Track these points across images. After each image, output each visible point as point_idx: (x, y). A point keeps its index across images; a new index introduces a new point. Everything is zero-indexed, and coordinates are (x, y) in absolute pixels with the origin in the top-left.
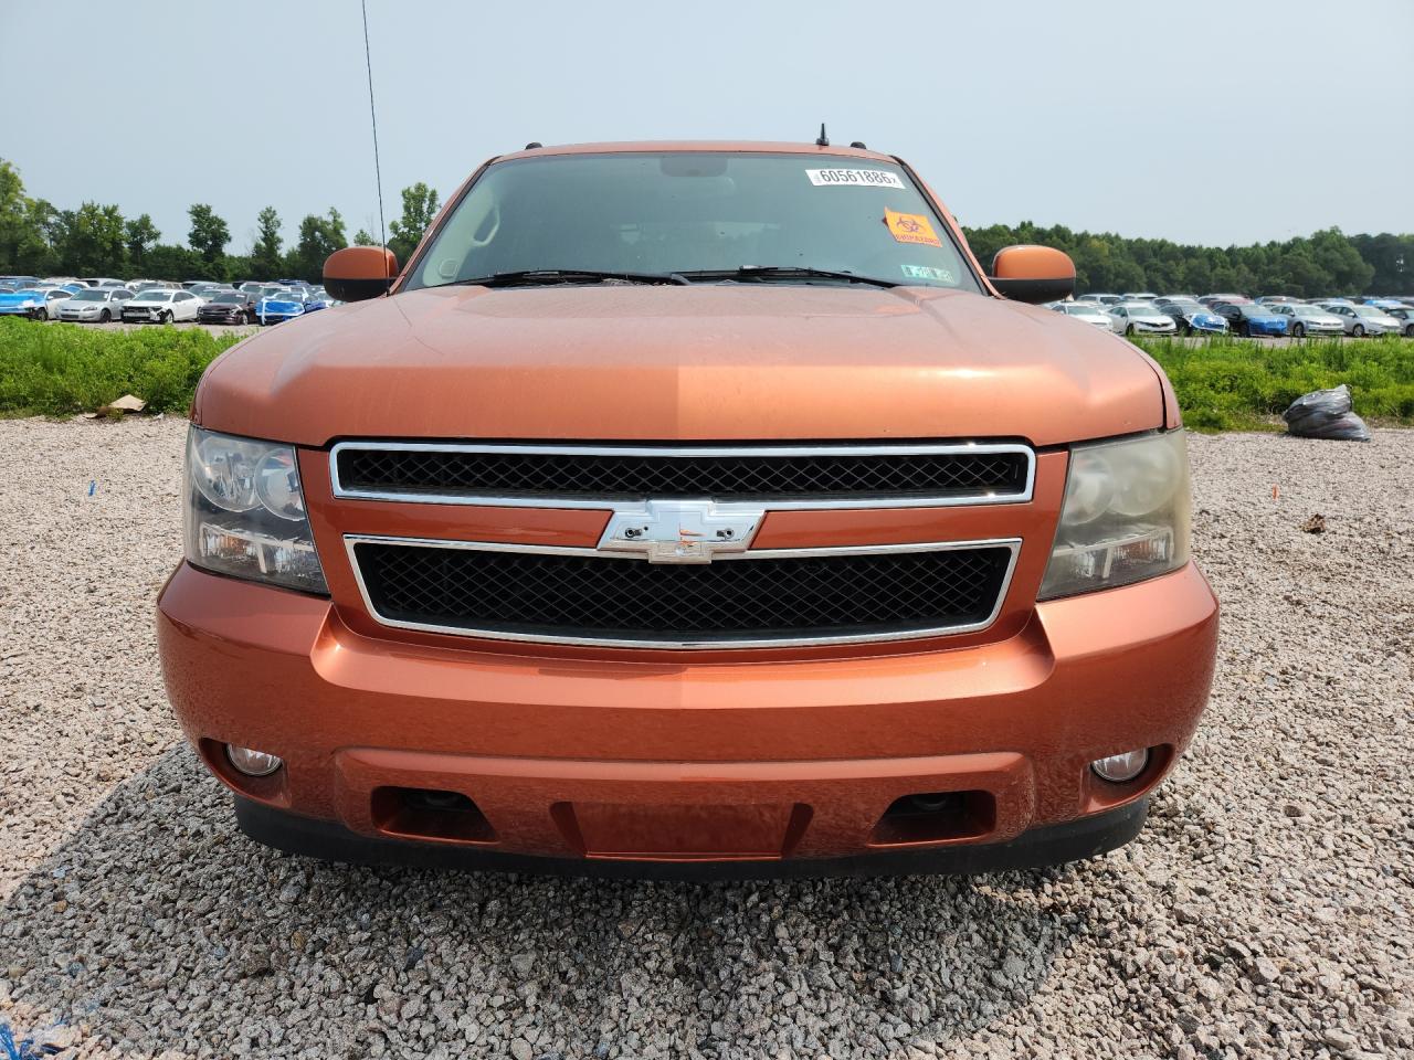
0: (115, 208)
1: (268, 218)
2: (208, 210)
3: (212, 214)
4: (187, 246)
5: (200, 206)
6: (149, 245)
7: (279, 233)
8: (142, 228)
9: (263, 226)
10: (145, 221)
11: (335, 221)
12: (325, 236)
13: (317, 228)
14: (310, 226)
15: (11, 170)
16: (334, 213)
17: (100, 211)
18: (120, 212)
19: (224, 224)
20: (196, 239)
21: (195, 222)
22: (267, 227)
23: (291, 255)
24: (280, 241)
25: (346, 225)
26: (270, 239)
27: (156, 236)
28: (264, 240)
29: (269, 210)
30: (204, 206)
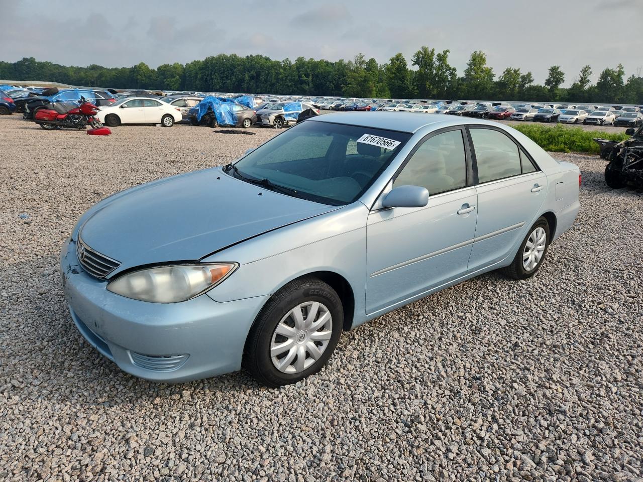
0: (519, 70)
1: (586, 71)
2: (558, 67)
3: (559, 70)
4: (543, 85)
5: (555, 67)
6: (527, 85)
7: (589, 78)
8: (528, 78)
9: (581, 75)
10: (529, 74)
11: (619, 71)
12: (612, 79)
13: (609, 75)
14: (606, 74)
15: (484, 56)
16: (620, 67)
17: (513, 71)
18: (520, 72)
19: (563, 74)
20: (548, 82)
21: (550, 74)
22: (583, 75)
23: (590, 88)
24: (588, 81)
25: (625, 73)
26: (583, 81)
27: (531, 81)
28: (580, 82)
29: (587, 67)
30: (556, 66)
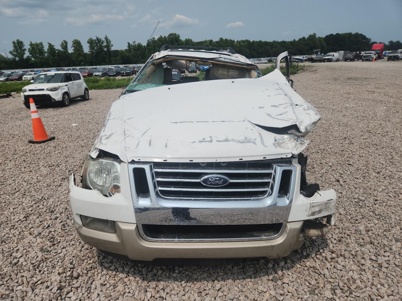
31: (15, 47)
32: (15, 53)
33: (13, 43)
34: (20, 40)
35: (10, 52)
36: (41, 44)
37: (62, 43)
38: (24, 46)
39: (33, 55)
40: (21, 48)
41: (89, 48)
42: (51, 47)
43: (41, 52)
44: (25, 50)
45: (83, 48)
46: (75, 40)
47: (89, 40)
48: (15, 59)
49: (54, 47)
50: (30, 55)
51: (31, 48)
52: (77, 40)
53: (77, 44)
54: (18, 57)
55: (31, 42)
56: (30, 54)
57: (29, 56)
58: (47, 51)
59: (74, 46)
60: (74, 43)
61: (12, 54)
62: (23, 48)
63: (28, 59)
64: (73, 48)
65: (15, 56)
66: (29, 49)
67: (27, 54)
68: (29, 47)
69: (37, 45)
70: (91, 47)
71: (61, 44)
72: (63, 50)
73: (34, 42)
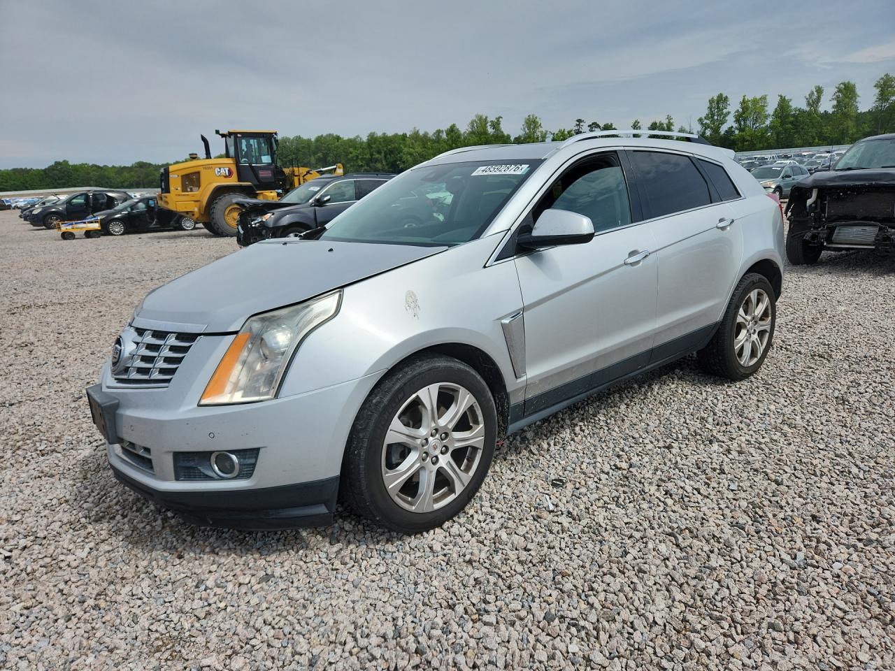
31: (710, 108)
32: (708, 122)
33: (710, 101)
34: (724, 96)
35: (700, 120)
36: (764, 98)
37: (812, 93)
38: (728, 107)
39: (740, 124)
40: (722, 110)
41: (875, 99)
42: (783, 104)
43: (760, 115)
44: (729, 113)
45: (858, 99)
46: (844, 84)
47: (882, 79)
48: (704, 133)
49: (790, 104)
50: (735, 125)
51: (741, 110)
52: (849, 83)
53: (847, 92)
54: (712, 128)
55: (744, 96)
56: (737, 121)
57: (732, 127)
58: (772, 113)
59: (838, 97)
60: (840, 91)
61: (702, 124)
62: (725, 111)
63: (730, 131)
64: (835, 102)
65: (706, 126)
66: (738, 110)
67: (730, 122)
68: (739, 107)
69: (755, 101)
70: (883, 96)
71: (808, 97)
72: (808, 109)
73: (749, 97)
